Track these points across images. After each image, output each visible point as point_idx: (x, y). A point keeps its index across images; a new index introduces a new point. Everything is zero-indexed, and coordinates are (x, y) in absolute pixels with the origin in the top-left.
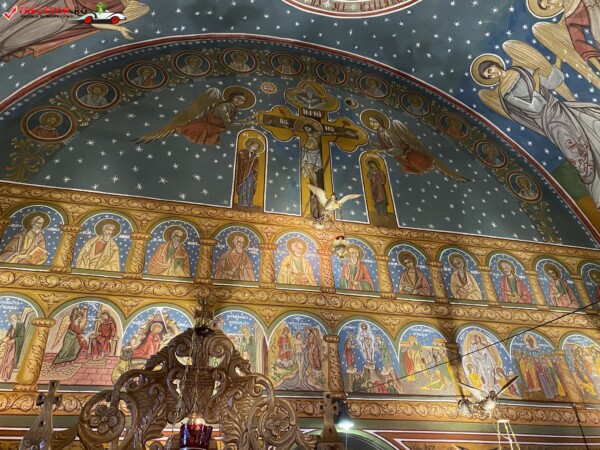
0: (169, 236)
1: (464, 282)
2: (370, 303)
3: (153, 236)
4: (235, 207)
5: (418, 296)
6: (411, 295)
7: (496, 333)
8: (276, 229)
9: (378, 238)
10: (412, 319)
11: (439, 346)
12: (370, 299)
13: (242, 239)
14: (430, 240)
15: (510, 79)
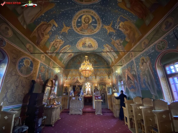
15: (103, 55)
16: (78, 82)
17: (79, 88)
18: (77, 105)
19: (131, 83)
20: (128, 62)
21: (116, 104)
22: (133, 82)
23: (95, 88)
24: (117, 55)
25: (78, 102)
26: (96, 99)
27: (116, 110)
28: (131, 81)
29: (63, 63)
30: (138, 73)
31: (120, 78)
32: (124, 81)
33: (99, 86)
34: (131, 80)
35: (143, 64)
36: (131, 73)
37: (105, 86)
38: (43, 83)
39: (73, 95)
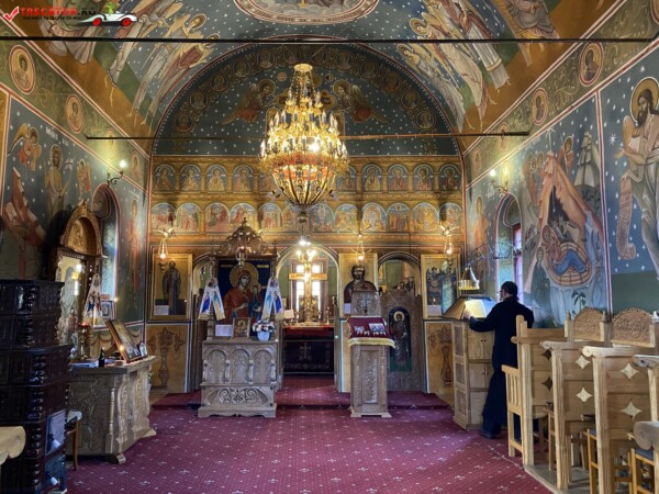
0: (241, 173)
1: (372, 182)
5: (348, 191)
6: (345, 191)
7: (382, 205)
10: (344, 201)
11: (354, 212)
14: (360, 162)
15: (417, 58)
16: (244, 237)
17: (255, 275)
18: (242, 368)
19: (567, 238)
20: (566, 113)
21: (469, 361)
22: (576, 234)
23: (354, 276)
24: (505, 64)
25: (250, 350)
26: (355, 335)
27: (470, 388)
28: (567, 227)
29: (143, 110)
30: (608, 178)
31: (508, 213)
32: (531, 230)
33: (380, 263)
34: (566, 218)
35: (641, 121)
36: (572, 178)
37: (417, 264)
38: (40, 231)
39: (221, 313)
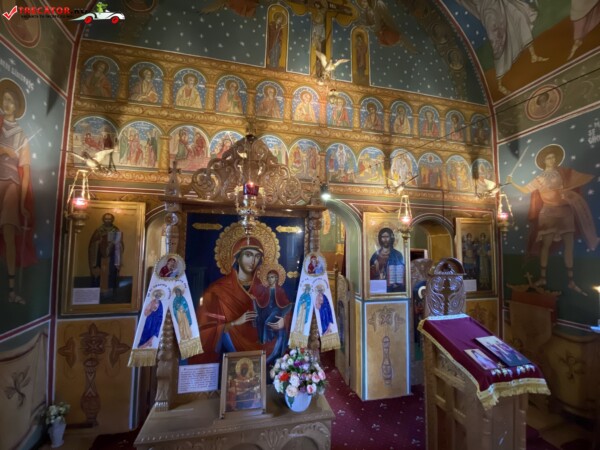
0: (228, 86)
1: (402, 123)
2: (346, 134)
3: (219, 86)
4: (268, 68)
5: (374, 131)
6: (370, 130)
7: (413, 154)
8: (293, 84)
9: (355, 93)
10: (368, 144)
11: (380, 159)
12: (346, 132)
13: (272, 90)
14: (387, 96)
17: (272, 246)
